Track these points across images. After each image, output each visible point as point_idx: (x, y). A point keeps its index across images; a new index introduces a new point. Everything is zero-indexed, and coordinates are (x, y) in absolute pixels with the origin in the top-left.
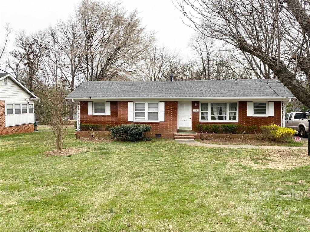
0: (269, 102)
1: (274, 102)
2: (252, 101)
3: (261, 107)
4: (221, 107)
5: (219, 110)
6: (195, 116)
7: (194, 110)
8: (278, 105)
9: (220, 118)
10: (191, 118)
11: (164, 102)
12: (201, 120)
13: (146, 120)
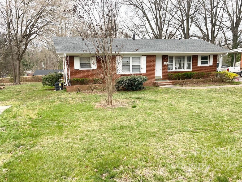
0: (210, 56)
1: (213, 56)
2: (201, 55)
3: (205, 59)
4: (180, 60)
5: (179, 62)
6: (165, 67)
7: (165, 63)
8: (215, 57)
9: (180, 68)
10: (162, 69)
11: (146, 56)
12: (169, 71)
13: (131, 72)
